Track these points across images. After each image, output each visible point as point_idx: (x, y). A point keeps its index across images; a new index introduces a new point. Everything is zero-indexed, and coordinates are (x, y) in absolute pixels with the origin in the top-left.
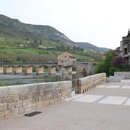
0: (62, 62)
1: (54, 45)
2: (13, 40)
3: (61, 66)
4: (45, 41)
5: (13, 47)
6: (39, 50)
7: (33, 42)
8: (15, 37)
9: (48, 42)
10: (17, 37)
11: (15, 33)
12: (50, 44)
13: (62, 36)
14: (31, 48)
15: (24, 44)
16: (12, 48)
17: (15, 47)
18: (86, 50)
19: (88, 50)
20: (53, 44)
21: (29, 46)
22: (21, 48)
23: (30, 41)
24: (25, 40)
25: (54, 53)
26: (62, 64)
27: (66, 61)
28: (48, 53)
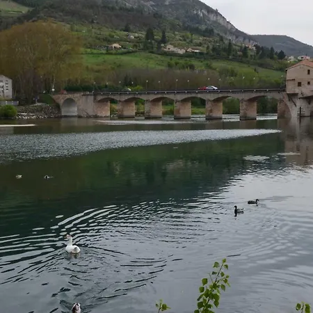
0: (300, 84)
1: (200, 45)
2: (89, 31)
3: (295, 95)
4: (174, 33)
5: (95, 51)
6: (167, 59)
7: (144, 36)
8: (92, 22)
9: (183, 37)
10: (97, 23)
11: (91, 10)
12: (188, 41)
13: (212, 17)
14: (144, 54)
15: (122, 43)
16: (92, 53)
17: (100, 52)
18: (292, 57)
19: (296, 57)
20: (198, 41)
21: (135, 46)
22: (116, 54)
23: (137, 35)
24: (121, 30)
25: (209, 67)
26: (297, 90)
27: (309, 83)
28: (192, 67)
